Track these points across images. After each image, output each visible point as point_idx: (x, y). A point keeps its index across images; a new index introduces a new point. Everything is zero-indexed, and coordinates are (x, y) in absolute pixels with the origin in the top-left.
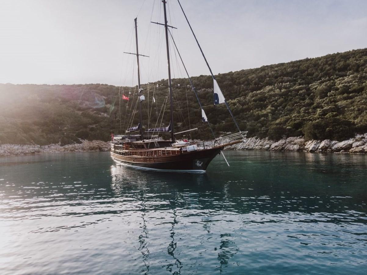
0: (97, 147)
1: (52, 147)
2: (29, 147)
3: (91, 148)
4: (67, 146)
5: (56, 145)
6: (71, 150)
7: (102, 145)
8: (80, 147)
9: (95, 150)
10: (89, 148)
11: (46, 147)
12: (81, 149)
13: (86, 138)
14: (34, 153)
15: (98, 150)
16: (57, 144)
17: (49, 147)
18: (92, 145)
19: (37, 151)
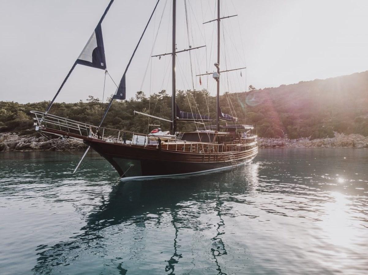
0: (351, 142)
1: (301, 141)
2: (274, 141)
3: (343, 144)
4: (315, 141)
5: (305, 139)
6: (318, 146)
7: (358, 141)
8: (330, 142)
9: (347, 147)
10: (340, 143)
11: (295, 140)
12: (330, 144)
13: (343, 131)
14: (274, 146)
15: (351, 147)
16: (307, 138)
17: (297, 141)
18: (345, 140)
19: (280, 144)
